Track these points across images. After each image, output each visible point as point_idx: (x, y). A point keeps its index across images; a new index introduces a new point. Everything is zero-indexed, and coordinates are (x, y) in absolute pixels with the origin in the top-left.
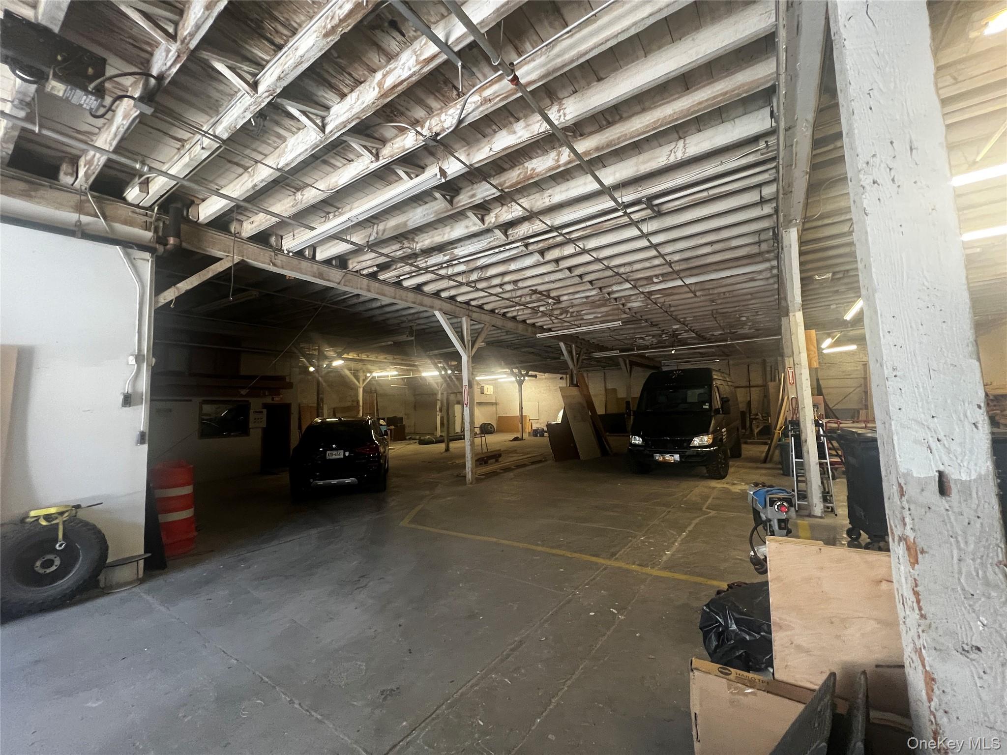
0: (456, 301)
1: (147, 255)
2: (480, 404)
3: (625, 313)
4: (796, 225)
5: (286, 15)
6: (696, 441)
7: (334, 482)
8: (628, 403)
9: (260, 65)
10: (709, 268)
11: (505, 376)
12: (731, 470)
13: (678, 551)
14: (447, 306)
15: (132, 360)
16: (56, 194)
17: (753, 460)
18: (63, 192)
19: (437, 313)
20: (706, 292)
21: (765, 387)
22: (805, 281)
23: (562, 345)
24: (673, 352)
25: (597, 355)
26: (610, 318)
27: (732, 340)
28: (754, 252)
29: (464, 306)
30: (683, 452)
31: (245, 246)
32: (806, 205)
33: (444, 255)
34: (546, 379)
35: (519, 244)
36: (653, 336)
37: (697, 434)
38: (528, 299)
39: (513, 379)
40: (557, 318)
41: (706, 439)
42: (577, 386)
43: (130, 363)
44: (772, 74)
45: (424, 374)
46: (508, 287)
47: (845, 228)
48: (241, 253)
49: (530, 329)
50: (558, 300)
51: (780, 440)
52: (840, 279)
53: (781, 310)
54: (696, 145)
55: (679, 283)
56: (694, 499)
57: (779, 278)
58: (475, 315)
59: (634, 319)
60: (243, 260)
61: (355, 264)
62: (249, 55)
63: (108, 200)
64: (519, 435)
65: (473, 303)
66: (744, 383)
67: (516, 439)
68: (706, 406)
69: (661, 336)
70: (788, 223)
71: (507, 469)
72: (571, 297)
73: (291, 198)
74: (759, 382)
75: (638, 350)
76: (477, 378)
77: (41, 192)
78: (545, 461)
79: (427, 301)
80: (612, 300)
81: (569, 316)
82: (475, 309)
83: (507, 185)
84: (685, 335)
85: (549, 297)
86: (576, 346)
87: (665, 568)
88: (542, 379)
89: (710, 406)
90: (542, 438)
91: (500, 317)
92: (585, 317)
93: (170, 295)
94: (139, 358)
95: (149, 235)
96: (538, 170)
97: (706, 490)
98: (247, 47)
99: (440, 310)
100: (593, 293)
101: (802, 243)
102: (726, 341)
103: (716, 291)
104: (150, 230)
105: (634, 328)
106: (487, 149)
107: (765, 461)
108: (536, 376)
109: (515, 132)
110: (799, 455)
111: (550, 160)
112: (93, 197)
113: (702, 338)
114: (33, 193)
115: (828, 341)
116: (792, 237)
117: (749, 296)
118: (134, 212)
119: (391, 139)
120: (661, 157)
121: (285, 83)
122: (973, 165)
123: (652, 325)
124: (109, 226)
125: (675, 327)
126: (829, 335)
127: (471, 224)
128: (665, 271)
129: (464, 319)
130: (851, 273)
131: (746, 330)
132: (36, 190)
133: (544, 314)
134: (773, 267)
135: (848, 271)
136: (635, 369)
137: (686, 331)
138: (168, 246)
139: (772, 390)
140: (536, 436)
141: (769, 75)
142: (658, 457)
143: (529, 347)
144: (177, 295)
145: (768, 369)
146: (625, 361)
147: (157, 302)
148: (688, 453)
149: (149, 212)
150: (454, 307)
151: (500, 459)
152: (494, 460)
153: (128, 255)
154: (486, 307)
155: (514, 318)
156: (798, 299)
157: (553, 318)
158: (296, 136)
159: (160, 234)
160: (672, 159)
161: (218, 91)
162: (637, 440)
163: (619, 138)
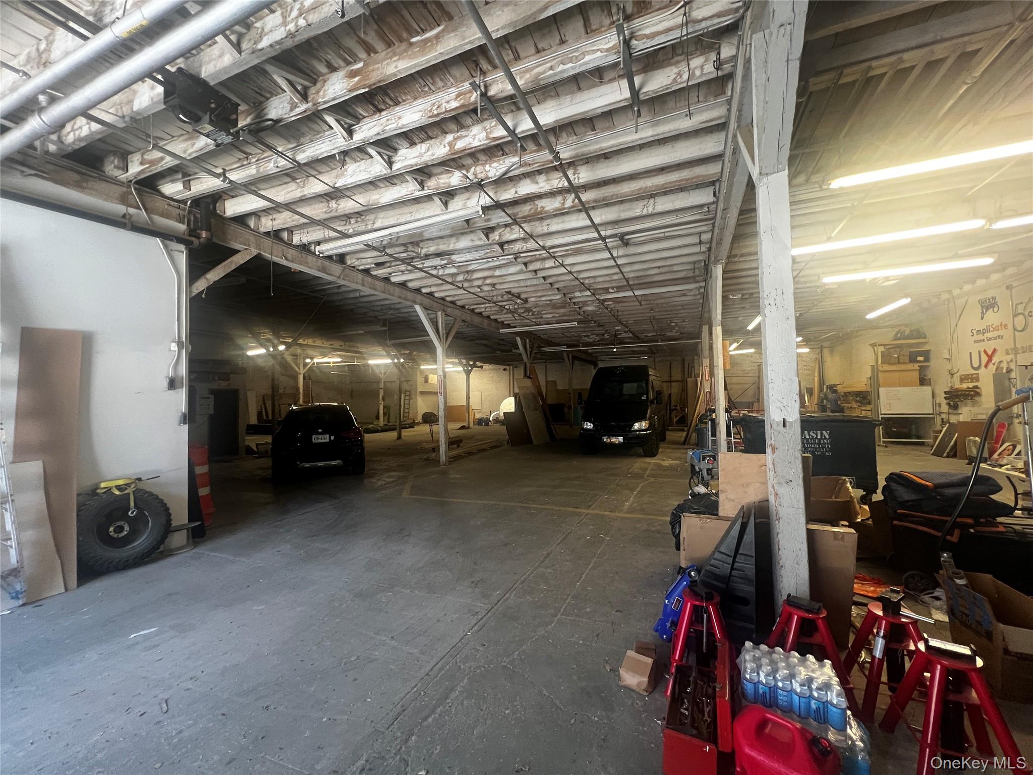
0: (434, 296)
1: (182, 247)
2: (422, 393)
3: (579, 314)
4: (722, 263)
5: (397, 94)
6: (636, 426)
7: (320, 464)
8: (580, 395)
9: (358, 119)
10: (654, 285)
11: (451, 366)
12: (660, 450)
13: (633, 502)
14: (427, 301)
15: (174, 347)
16: (103, 185)
17: (674, 443)
18: (108, 184)
19: (418, 308)
20: (649, 302)
21: (684, 382)
22: (725, 298)
23: (518, 339)
24: (615, 350)
25: (547, 349)
26: (566, 318)
27: (662, 341)
28: (688, 275)
29: (441, 301)
30: (626, 435)
31: (262, 240)
32: (731, 249)
33: (441, 259)
34: (490, 369)
35: (512, 256)
36: (597, 335)
37: (638, 420)
38: (500, 298)
39: (461, 369)
40: (520, 316)
41: (644, 424)
42: (529, 377)
43: (172, 349)
44: (718, 173)
45: (371, 362)
46: (486, 288)
47: (754, 265)
48: (258, 247)
49: (493, 324)
50: (526, 301)
51: (697, 425)
52: (746, 299)
53: (704, 319)
54: (662, 205)
55: (630, 293)
56: (636, 470)
57: (705, 296)
58: (449, 310)
59: (586, 320)
60: (259, 254)
61: (354, 261)
62: (351, 111)
63: (147, 192)
64: (466, 424)
65: (448, 299)
66: (666, 378)
67: (463, 428)
68: (644, 398)
69: (603, 335)
70: (717, 261)
71: (470, 454)
72: (538, 299)
73: (324, 204)
74: (679, 377)
75: (583, 347)
76: (422, 367)
77: (91, 184)
78: (501, 446)
79: (410, 295)
80: (572, 304)
81: (530, 314)
82: (449, 304)
83: (519, 216)
84: (624, 335)
85: (519, 297)
86: (530, 341)
87: (627, 513)
88: (486, 370)
89: (647, 397)
90: (487, 427)
91: (469, 312)
92: (544, 316)
93: (201, 285)
94: (180, 344)
95: (183, 227)
96: (546, 209)
97: (643, 464)
98: (354, 106)
99: (421, 305)
100: (558, 297)
101: (724, 272)
102: (657, 341)
103: (656, 302)
104: (183, 223)
105: (584, 327)
106: (513, 191)
107: (684, 443)
108: (481, 367)
109: (537, 183)
110: (714, 434)
111: (557, 203)
112: (135, 189)
113: (637, 338)
114: (85, 184)
115: (735, 345)
116: (718, 271)
117: (680, 307)
118: (169, 205)
119: (437, 175)
120: (638, 209)
121: (380, 137)
122: (829, 239)
123: (599, 325)
124: (150, 218)
125: (617, 328)
126: (735, 341)
127: (476, 238)
128: (620, 284)
129: (439, 313)
130: (754, 296)
131: (673, 334)
132: (86, 181)
133: (510, 311)
134: (701, 287)
135: (752, 294)
136: (576, 362)
137: (626, 332)
138: (202, 240)
139: (690, 385)
140: (481, 425)
141: (716, 173)
142: (605, 439)
143: (485, 339)
144: (207, 285)
145: (686, 366)
146: (568, 356)
147: (191, 292)
148: (630, 435)
149: (182, 206)
150: (432, 302)
151: (461, 445)
152: (455, 446)
153: (166, 246)
154: (458, 303)
155: (480, 314)
156: (719, 317)
157: (516, 315)
158: (358, 164)
159: (192, 226)
160: (645, 212)
161: (308, 127)
162: (589, 426)
163: (612, 196)
